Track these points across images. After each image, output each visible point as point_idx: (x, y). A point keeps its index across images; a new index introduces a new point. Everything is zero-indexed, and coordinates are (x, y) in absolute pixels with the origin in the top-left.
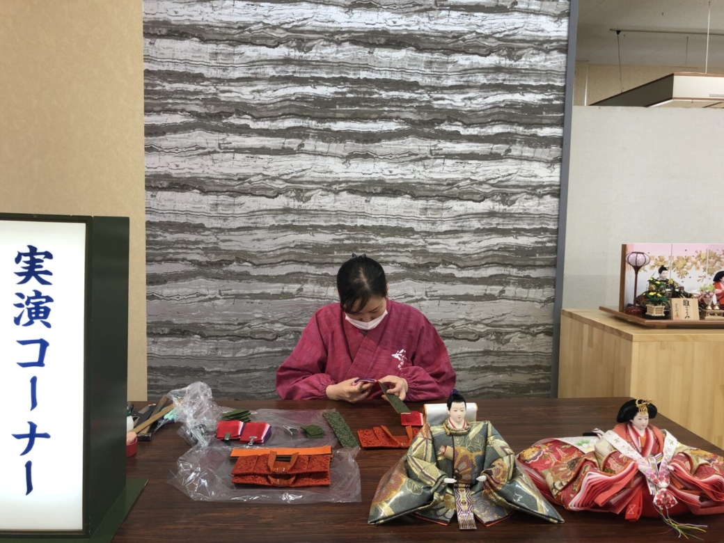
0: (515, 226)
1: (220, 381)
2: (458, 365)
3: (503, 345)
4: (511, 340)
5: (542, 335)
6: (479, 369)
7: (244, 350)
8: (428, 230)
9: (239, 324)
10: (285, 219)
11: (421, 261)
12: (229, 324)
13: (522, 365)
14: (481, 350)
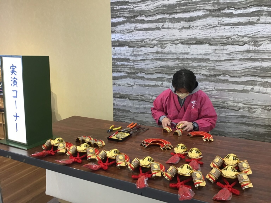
0: (261, 57)
1: (135, 116)
2: (229, 120)
3: (252, 113)
4: (256, 112)
6: (239, 123)
7: (142, 105)
8: (216, 59)
9: (141, 96)
10: (157, 56)
11: (213, 73)
12: (138, 95)
13: (261, 124)
14: (241, 115)
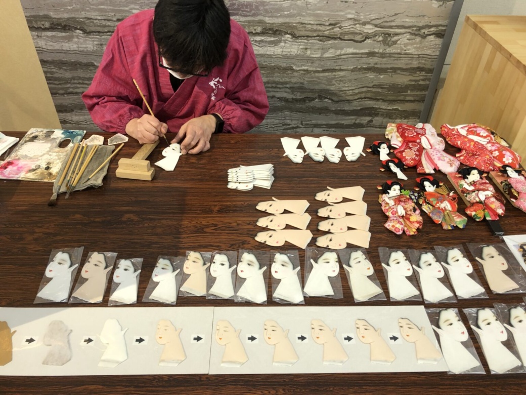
2: (341, 66)
3: (390, 46)
4: (399, 42)
5: (432, 37)
6: (361, 69)
9: (118, 20)
12: (108, 20)
13: (404, 67)
14: (366, 51)
